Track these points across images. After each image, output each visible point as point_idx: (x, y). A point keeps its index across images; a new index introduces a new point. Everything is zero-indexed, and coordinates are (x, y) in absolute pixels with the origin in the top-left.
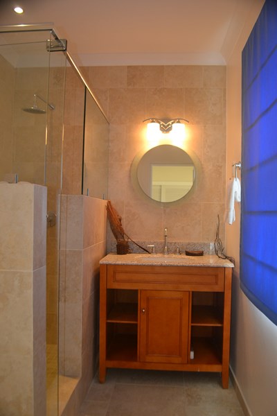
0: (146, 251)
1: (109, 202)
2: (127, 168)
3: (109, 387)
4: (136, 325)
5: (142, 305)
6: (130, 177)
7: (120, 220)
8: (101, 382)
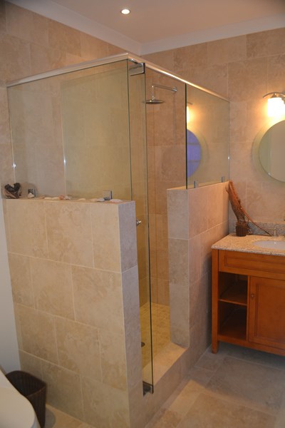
0: (267, 233)
1: (231, 183)
2: (249, 147)
3: (220, 357)
4: (246, 307)
5: (251, 289)
6: (251, 156)
7: (239, 202)
8: (213, 352)
